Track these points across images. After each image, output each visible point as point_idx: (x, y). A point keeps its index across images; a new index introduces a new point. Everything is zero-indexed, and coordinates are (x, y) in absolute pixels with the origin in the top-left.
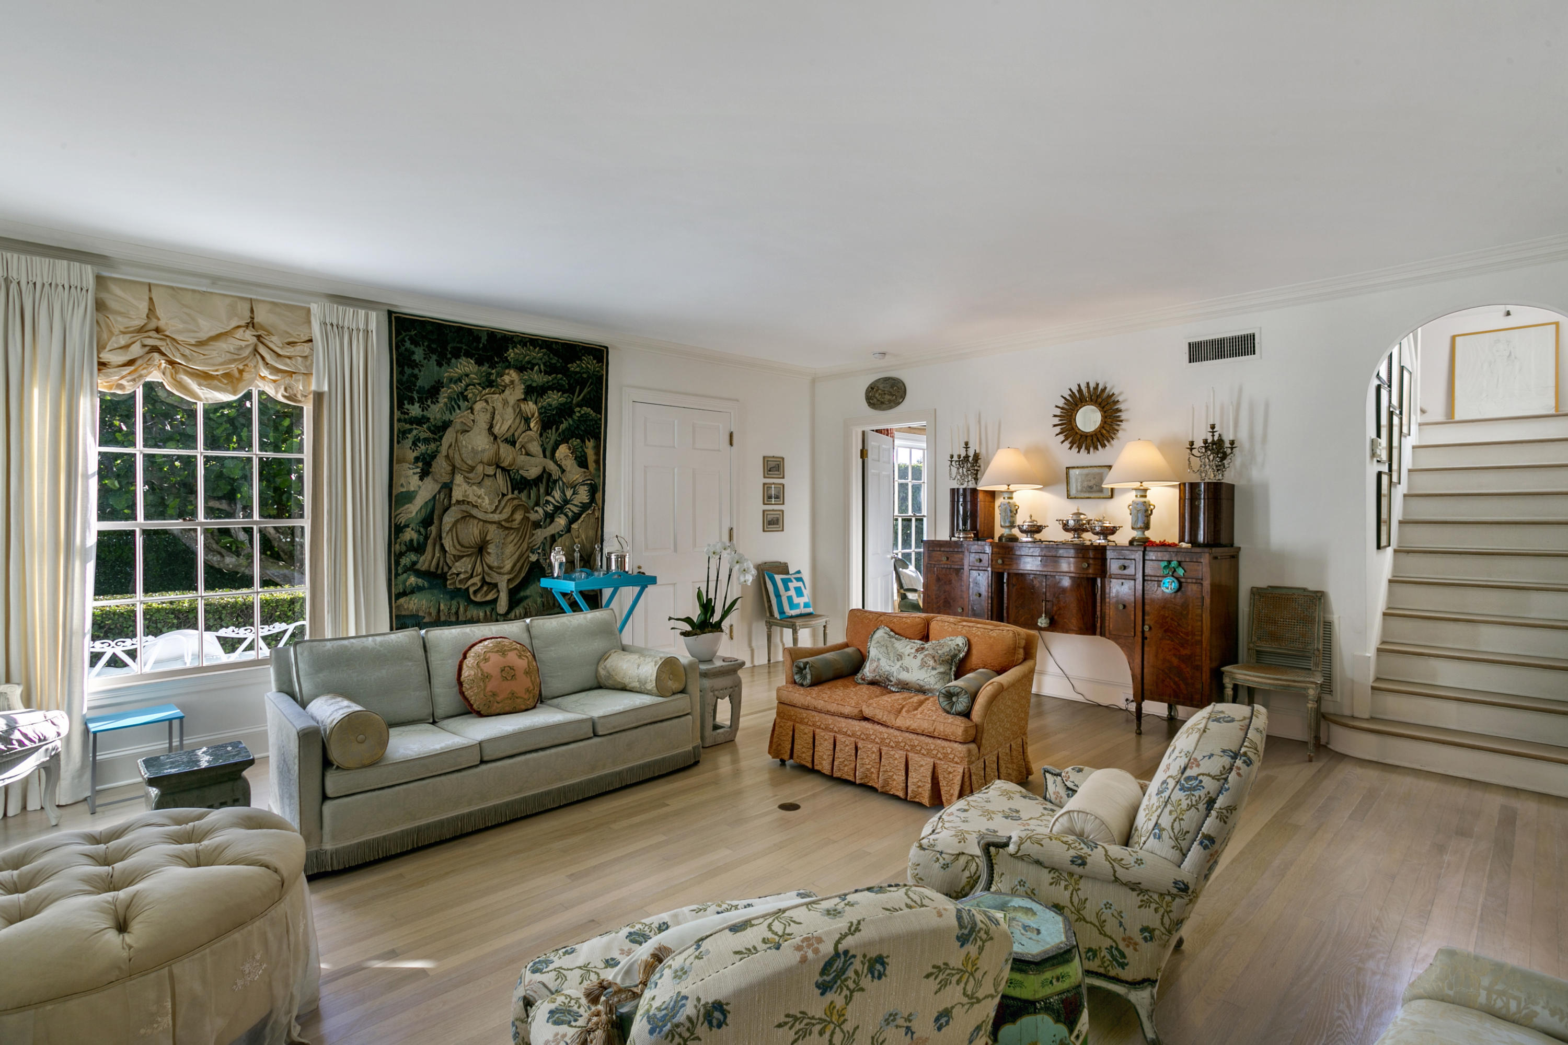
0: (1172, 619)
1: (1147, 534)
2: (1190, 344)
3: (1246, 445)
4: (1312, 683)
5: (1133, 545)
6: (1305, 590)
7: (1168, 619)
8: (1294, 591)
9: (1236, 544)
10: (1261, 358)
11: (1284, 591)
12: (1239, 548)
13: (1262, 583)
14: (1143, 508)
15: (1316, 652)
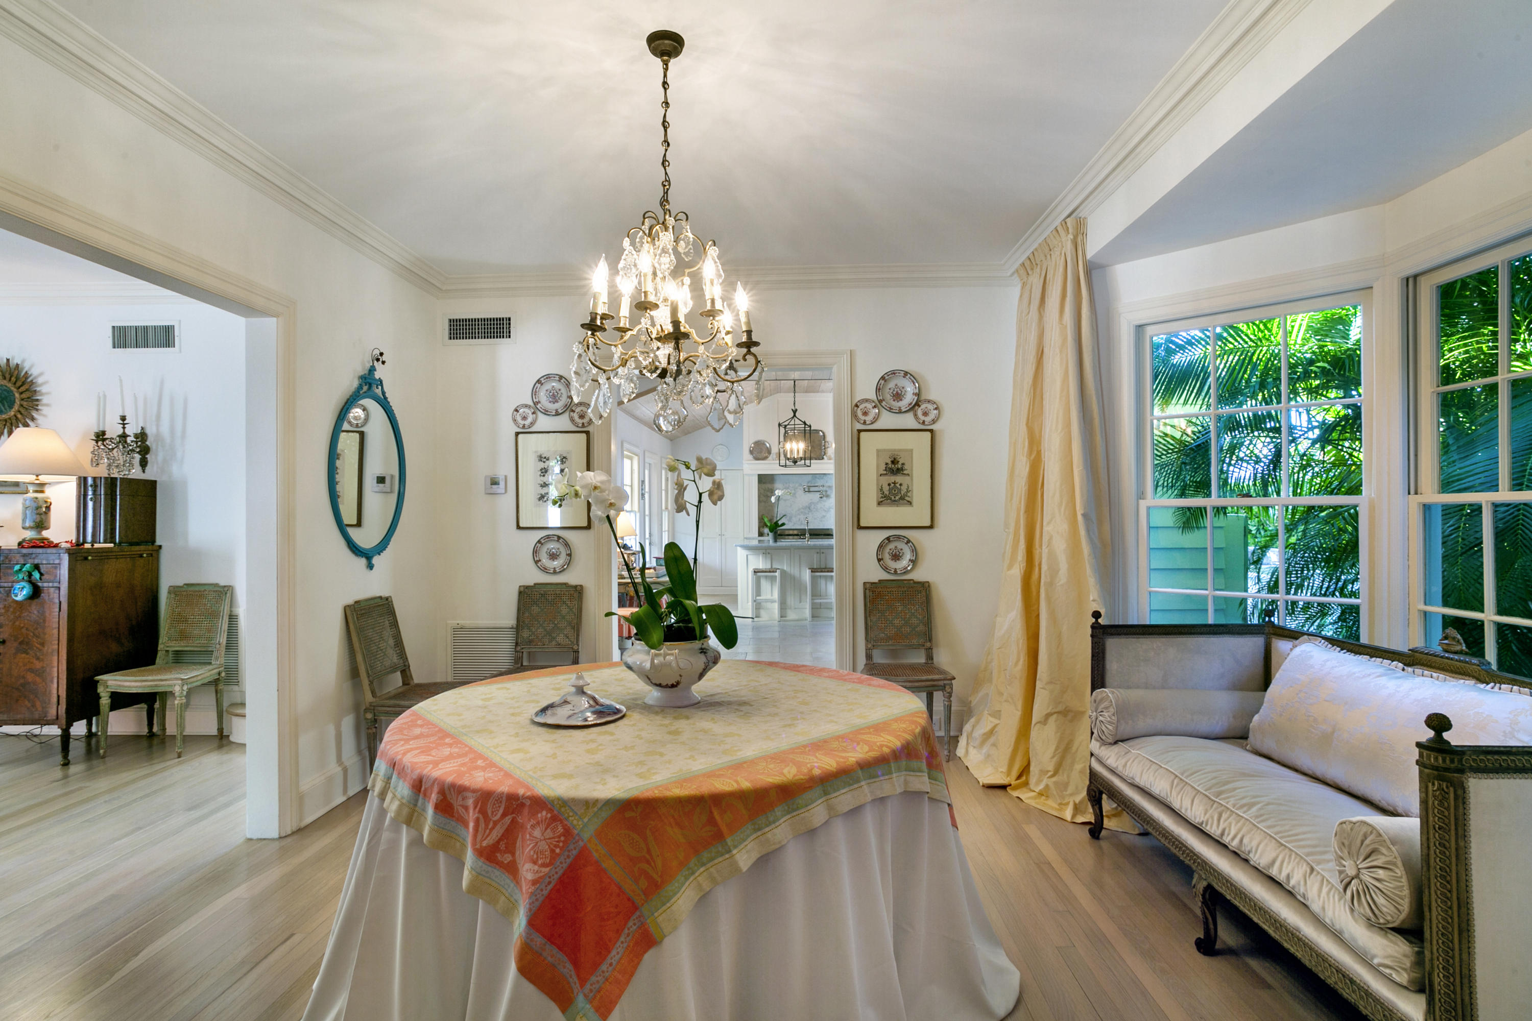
0: (27, 629)
1: (45, 534)
2: (114, 327)
3: (168, 440)
4: (177, 679)
5: (23, 547)
6: (216, 585)
7: (24, 630)
8: (206, 587)
9: (158, 543)
10: (180, 351)
11: (197, 588)
12: (160, 547)
13: (180, 582)
14: (34, 505)
15: (218, 646)
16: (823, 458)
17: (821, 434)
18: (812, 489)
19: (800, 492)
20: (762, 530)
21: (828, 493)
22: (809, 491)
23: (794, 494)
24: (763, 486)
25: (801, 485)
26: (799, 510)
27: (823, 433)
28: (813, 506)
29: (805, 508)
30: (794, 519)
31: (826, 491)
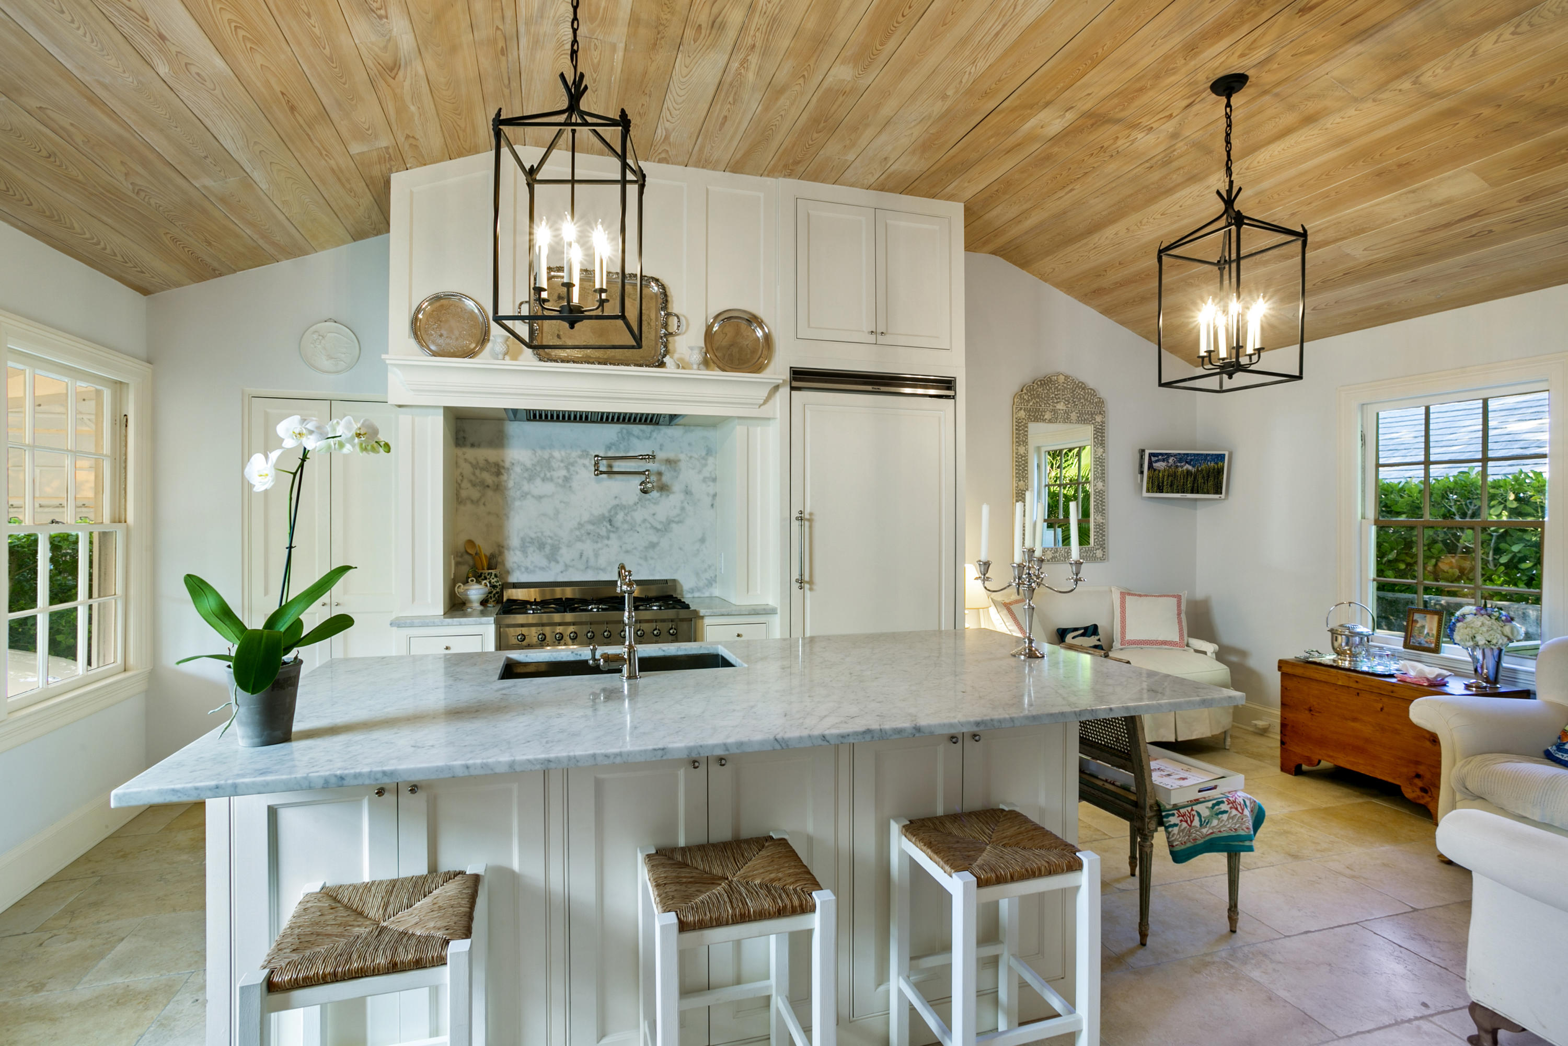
16: (662, 364)
17: (655, 288)
18: (618, 466)
19: (585, 473)
20: (460, 589)
21: (666, 479)
22: (610, 473)
23: (566, 479)
24: (471, 454)
25: (585, 454)
26: (581, 526)
27: (663, 287)
28: (620, 516)
29: (597, 521)
30: (566, 554)
31: (660, 474)
